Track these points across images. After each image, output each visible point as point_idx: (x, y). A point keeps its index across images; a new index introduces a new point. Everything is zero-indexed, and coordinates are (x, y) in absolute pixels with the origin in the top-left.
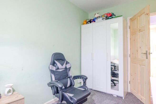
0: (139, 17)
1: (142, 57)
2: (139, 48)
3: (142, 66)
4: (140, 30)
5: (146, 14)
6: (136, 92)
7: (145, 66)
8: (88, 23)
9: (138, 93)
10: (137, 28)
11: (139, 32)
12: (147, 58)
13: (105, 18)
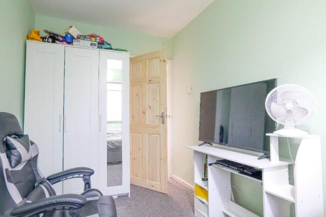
0: (147, 61)
1: (154, 122)
2: (148, 107)
3: (152, 135)
4: (150, 81)
5: (162, 61)
6: (141, 179)
7: (159, 134)
8: (48, 42)
9: (146, 178)
10: (145, 76)
11: (149, 84)
12: (163, 123)
13: (97, 43)
